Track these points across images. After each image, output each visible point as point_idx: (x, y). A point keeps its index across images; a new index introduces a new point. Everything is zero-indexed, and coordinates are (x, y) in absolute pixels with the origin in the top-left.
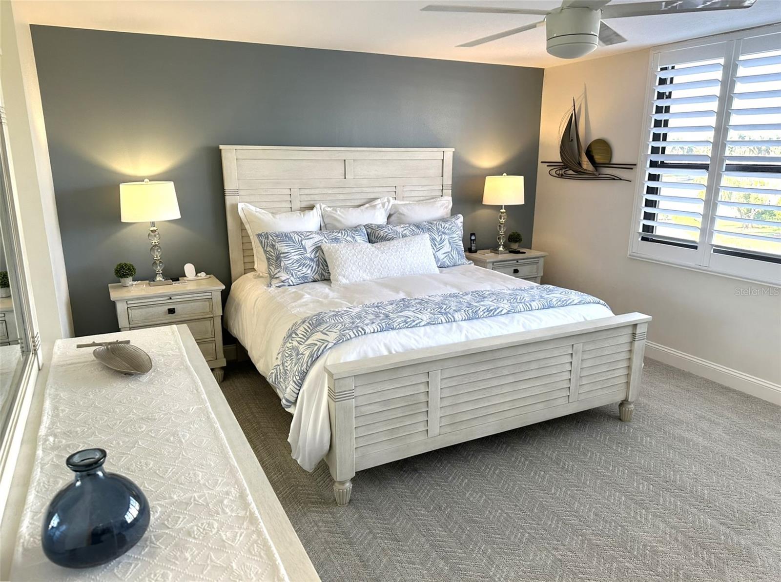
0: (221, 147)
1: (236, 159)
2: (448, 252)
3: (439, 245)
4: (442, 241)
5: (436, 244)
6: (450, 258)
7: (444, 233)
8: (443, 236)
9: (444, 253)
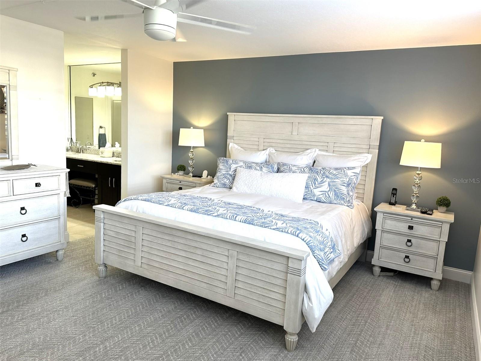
0: (228, 113)
1: (234, 120)
2: (326, 191)
3: (318, 184)
4: (322, 182)
5: (315, 183)
6: (326, 196)
7: (327, 177)
8: (326, 179)
9: (321, 191)
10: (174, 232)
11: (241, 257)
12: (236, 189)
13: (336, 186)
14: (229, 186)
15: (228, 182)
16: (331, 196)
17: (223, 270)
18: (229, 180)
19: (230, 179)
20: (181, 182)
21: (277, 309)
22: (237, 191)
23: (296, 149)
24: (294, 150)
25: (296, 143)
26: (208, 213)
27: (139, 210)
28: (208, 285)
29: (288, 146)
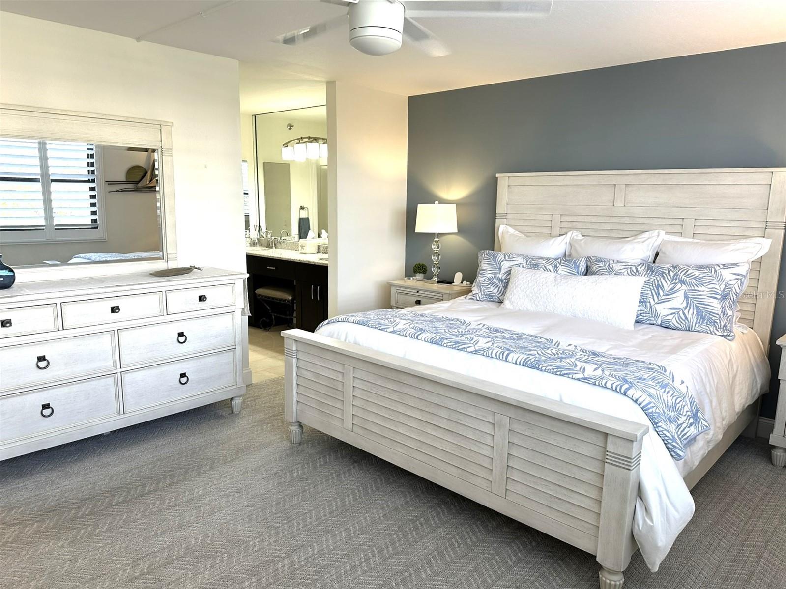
0: (497, 175)
1: (508, 186)
2: (679, 309)
3: (663, 295)
4: (672, 291)
5: (659, 294)
7: (682, 282)
8: (679, 285)
9: (670, 309)
10: (403, 378)
11: (517, 427)
12: (509, 304)
13: (699, 298)
14: (499, 298)
15: (495, 291)
16: (689, 317)
17: (486, 447)
18: (497, 288)
19: (500, 287)
20: (420, 292)
21: (583, 523)
22: (511, 307)
23: (621, 232)
24: (619, 234)
25: (623, 220)
26: (458, 347)
27: (349, 340)
28: (460, 471)
29: (608, 227)
